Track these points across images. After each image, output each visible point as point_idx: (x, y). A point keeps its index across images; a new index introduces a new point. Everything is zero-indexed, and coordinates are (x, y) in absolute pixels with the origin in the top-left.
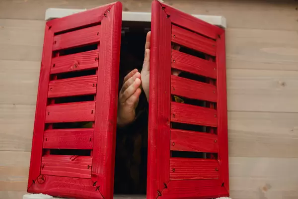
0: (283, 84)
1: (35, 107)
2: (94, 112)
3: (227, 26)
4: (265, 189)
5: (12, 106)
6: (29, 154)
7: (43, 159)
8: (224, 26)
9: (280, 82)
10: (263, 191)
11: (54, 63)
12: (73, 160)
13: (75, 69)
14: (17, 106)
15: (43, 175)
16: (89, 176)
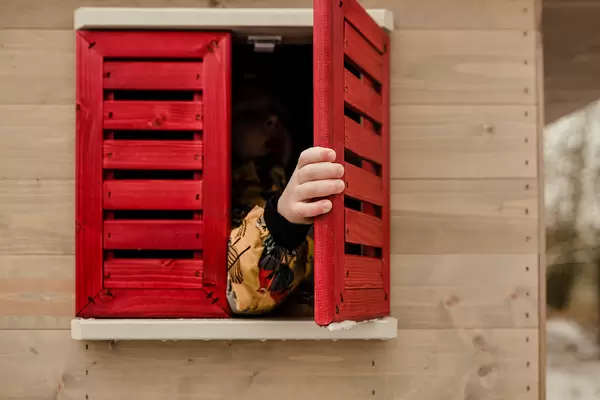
0: (490, 130)
1: (73, 182)
2: (200, 197)
3: (396, 27)
4: (449, 303)
5: (35, 182)
6: (73, 259)
7: (106, 266)
8: (390, 27)
9: (485, 126)
10: (446, 307)
11: (110, 110)
12: (168, 265)
13: (158, 127)
14: (43, 182)
15: (109, 289)
16: (200, 286)
